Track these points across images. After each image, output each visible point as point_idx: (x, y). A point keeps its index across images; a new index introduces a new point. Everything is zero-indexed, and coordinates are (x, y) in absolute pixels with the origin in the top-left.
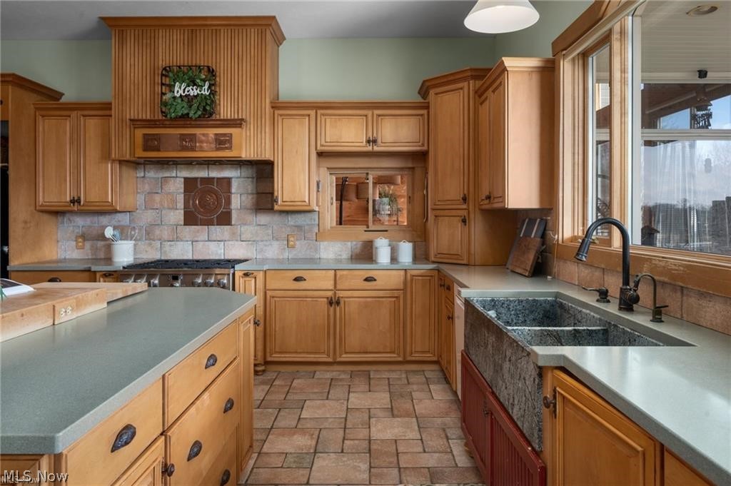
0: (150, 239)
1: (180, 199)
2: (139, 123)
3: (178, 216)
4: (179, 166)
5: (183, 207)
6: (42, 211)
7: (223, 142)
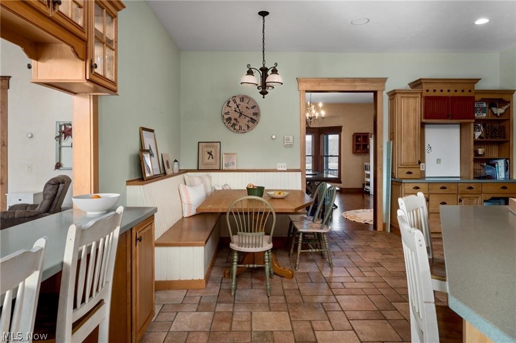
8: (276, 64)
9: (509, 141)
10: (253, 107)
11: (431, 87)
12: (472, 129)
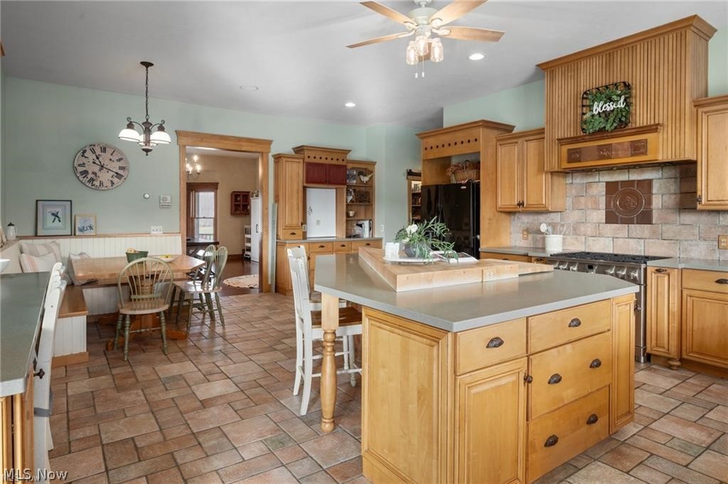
0: (576, 235)
1: (603, 200)
2: (565, 141)
3: (601, 215)
4: (601, 172)
5: (604, 207)
6: (501, 212)
7: (638, 148)
8: (164, 122)
9: (372, 205)
10: (119, 160)
11: (312, 154)
12: (345, 194)
